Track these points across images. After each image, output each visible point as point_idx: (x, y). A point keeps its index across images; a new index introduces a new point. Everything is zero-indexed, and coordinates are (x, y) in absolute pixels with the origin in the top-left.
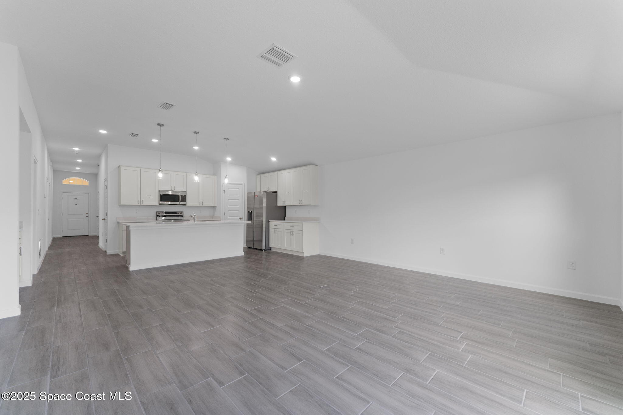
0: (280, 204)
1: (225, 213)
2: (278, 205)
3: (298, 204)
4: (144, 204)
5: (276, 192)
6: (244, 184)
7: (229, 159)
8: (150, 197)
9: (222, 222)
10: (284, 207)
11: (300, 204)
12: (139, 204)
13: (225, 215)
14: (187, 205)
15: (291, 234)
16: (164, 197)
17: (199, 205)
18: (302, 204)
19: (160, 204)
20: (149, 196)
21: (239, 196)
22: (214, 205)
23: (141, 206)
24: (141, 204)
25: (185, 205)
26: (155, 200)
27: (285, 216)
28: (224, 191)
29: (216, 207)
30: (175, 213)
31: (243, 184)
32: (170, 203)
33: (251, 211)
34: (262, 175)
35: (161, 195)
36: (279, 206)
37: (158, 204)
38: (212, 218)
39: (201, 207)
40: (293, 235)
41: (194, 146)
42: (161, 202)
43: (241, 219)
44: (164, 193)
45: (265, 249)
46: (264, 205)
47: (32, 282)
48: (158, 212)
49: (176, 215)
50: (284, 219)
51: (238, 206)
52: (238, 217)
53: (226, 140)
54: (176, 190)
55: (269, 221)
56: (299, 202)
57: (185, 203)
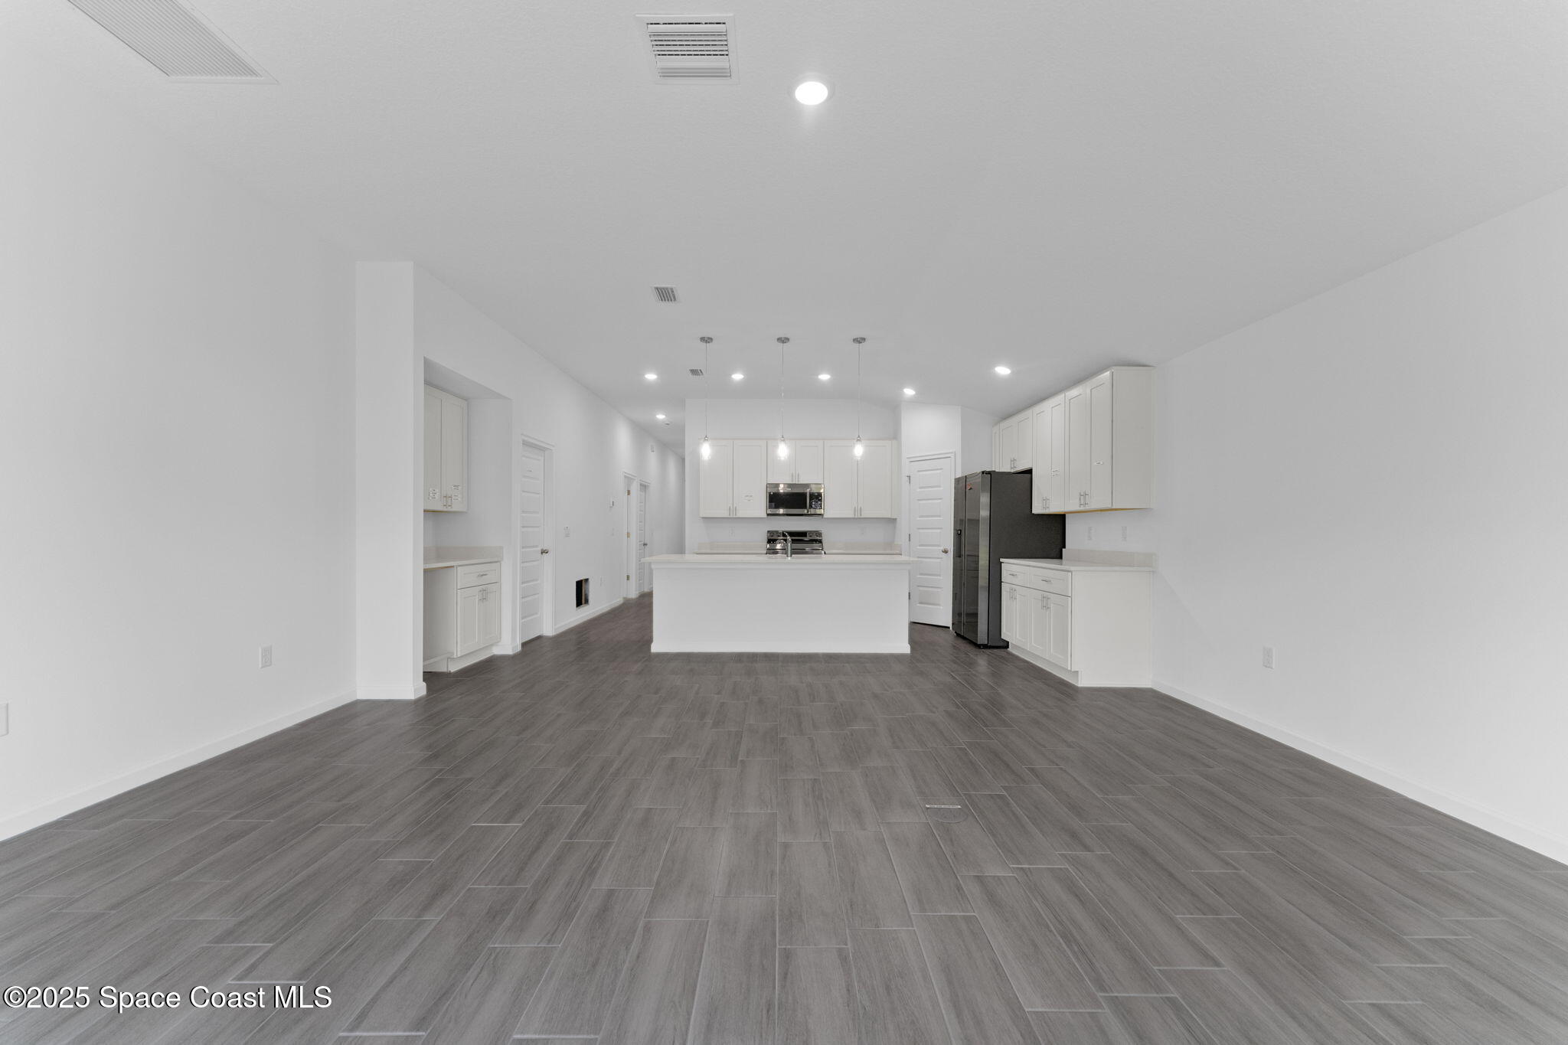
0: (1038, 507)
1: (910, 535)
2: (1035, 511)
4: (740, 515)
5: (1029, 472)
6: (955, 456)
7: (909, 392)
8: (748, 500)
9: (903, 558)
10: (1060, 520)
11: (1082, 508)
12: (729, 515)
13: (910, 540)
14: (825, 516)
16: (776, 500)
17: (852, 516)
18: (1087, 508)
19: (768, 515)
20: (747, 497)
21: (942, 489)
22: (890, 516)
23: (733, 520)
24: (734, 517)
25: (821, 515)
26: (759, 506)
27: (1064, 546)
28: (910, 476)
29: (896, 519)
30: (804, 534)
31: (952, 456)
32: (781, 511)
33: (961, 532)
34: (1002, 424)
35: (769, 493)
36: (1038, 515)
37: (765, 516)
38: (890, 548)
39: (857, 520)
40: (1048, 608)
41: (819, 374)
42: (769, 512)
43: (946, 552)
44: (775, 490)
45: (986, 643)
46: (984, 513)
47: (519, 649)
48: (768, 532)
49: (806, 539)
50: (1061, 557)
51: (940, 516)
52: (938, 546)
53: (860, 342)
54: (801, 482)
55: (1002, 560)
56: (1080, 499)
57: (822, 511)
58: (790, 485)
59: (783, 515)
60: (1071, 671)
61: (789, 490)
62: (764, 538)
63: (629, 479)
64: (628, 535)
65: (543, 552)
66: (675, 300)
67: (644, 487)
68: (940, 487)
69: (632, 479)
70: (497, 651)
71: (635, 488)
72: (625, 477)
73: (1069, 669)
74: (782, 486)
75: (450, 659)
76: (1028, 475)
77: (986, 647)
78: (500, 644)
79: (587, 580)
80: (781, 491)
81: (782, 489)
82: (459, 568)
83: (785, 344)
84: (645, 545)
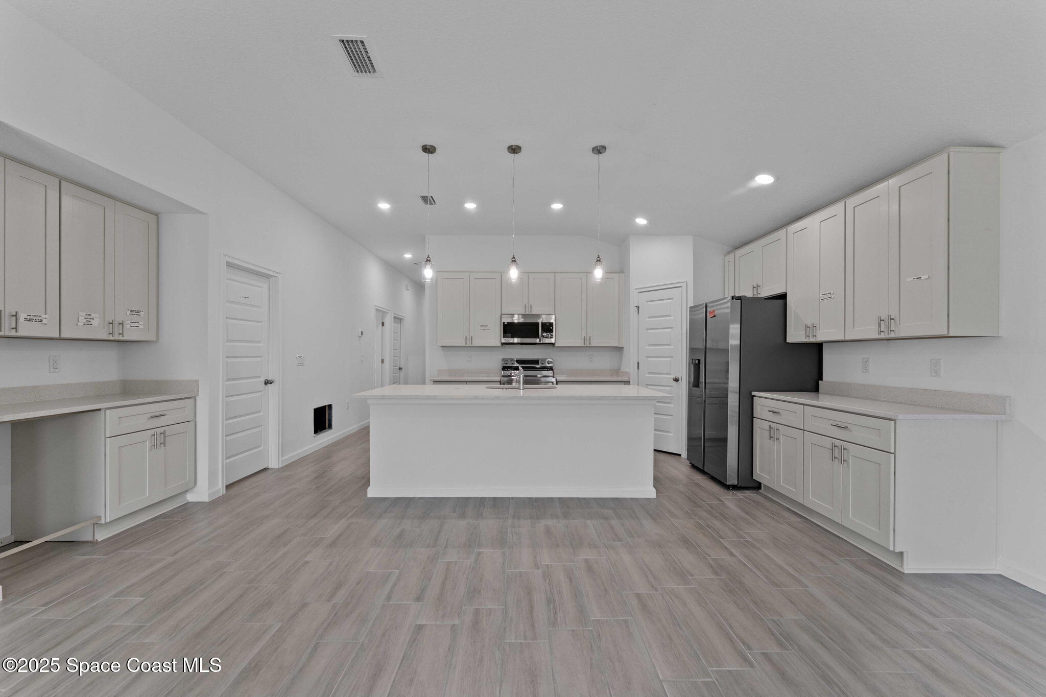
0: (795, 335)
1: (638, 363)
2: (790, 339)
3: (876, 336)
4: (476, 343)
5: (783, 297)
6: (687, 284)
7: (641, 221)
8: (485, 330)
10: (817, 348)
11: (882, 336)
12: (466, 344)
13: (638, 368)
14: (556, 345)
15: (834, 458)
16: (509, 329)
17: (582, 345)
18: (892, 335)
19: (502, 343)
20: (482, 328)
21: (672, 317)
22: (616, 344)
23: (469, 347)
24: (470, 345)
25: (553, 344)
26: (495, 337)
27: (820, 378)
28: (638, 307)
29: (623, 347)
30: (536, 362)
31: (683, 285)
32: (516, 340)
33: (699, 360)
34: (739, 252)
35: (504, 323)
36: (794, 344)
37: (500, 345)
38: (617, 374)
39: (587, 348)
40: (843, 461)
41: (553, 203)
42: (504, 340)
43: (676, 380)
44: (509, 320)
45: (736, 483)
46: (735, 341)
47: (222, 491)
48: (503, 359)
49: (538, 366)
50: (816, 389)
51: (669, 345)
52: (669, 374)
53: (600, 152)
54: (534, 313)
55: (754, 393)
56: (880, 325)
57: (553, 341)
58: (524, 316)
59: (518, 344)
60: (893, 552)
61: (522, 320)
62: (499, 365)
63: (381, 312)
64: (383, 361)
65: (267, 382)
66: (374, 71)
67: (398, 320)
68: (669, 316)
69: (386, 312)
70: (191, 497)
71: (388, 320)
72: (377, 310)
73: (892, 549)
74: (516, 316)
75: (96, 525)
76: (781, 301)
77: (735, 488)
78: (195, 489)
79: (330, 406)
80: (516, 321)
81: (516, 319)
82: (108, 411)
83: (516, 155)
84: (400, 369)
